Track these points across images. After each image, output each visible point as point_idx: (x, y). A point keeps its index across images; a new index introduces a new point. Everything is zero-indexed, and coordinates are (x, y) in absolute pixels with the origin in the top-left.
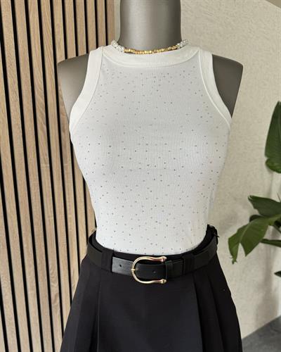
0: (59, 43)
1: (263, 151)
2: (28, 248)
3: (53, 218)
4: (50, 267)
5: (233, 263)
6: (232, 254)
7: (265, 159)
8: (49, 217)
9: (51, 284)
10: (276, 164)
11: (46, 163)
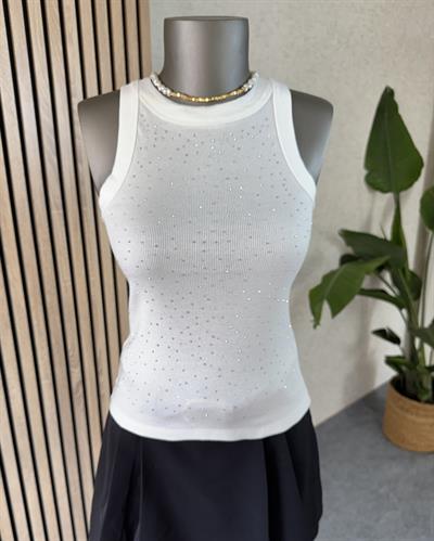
0: (71, 35)
1: (362, 162)
2: (38, 325)
3: (70, 283)
4: (69, 347)
5: (315, 327)
6: (314, 313)
7: (364, 172)
8: (65, 282)
9: (72, 369)
10: (379, 180)
11: (58, 209)
